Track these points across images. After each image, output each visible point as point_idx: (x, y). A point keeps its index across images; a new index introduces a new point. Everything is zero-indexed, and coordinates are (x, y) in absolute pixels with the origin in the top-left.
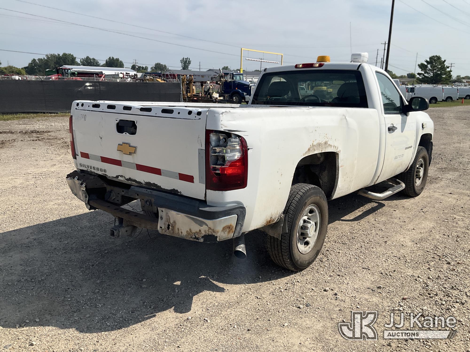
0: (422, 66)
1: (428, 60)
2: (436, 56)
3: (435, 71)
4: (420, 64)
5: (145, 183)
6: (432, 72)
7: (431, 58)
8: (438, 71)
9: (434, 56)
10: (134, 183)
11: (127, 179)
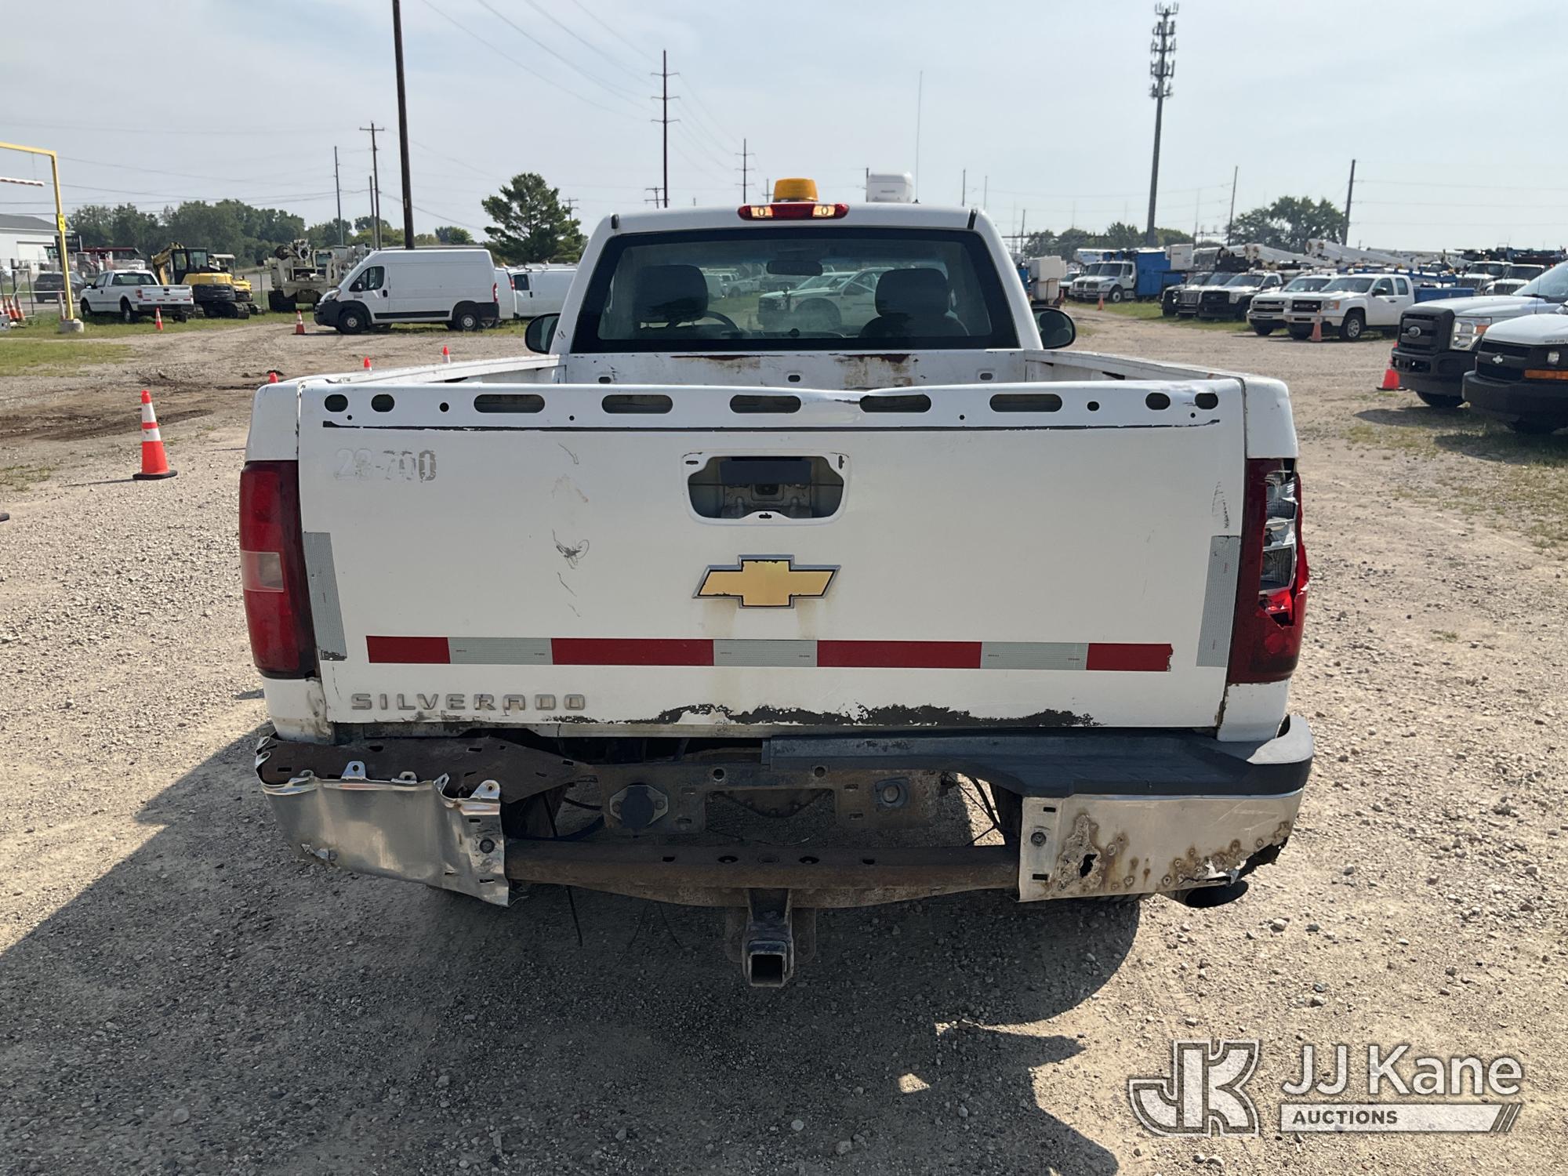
0: (495, 207)
1: (511, 188)
2: (530, 175)
3: (534, 222)
4: (487, 199)
5: (866, 715)
6: (526, 226)
7: (515, 182)
8: (543, 221)
9: (524, 176)
10: (795, 723)
11: (744, 718)
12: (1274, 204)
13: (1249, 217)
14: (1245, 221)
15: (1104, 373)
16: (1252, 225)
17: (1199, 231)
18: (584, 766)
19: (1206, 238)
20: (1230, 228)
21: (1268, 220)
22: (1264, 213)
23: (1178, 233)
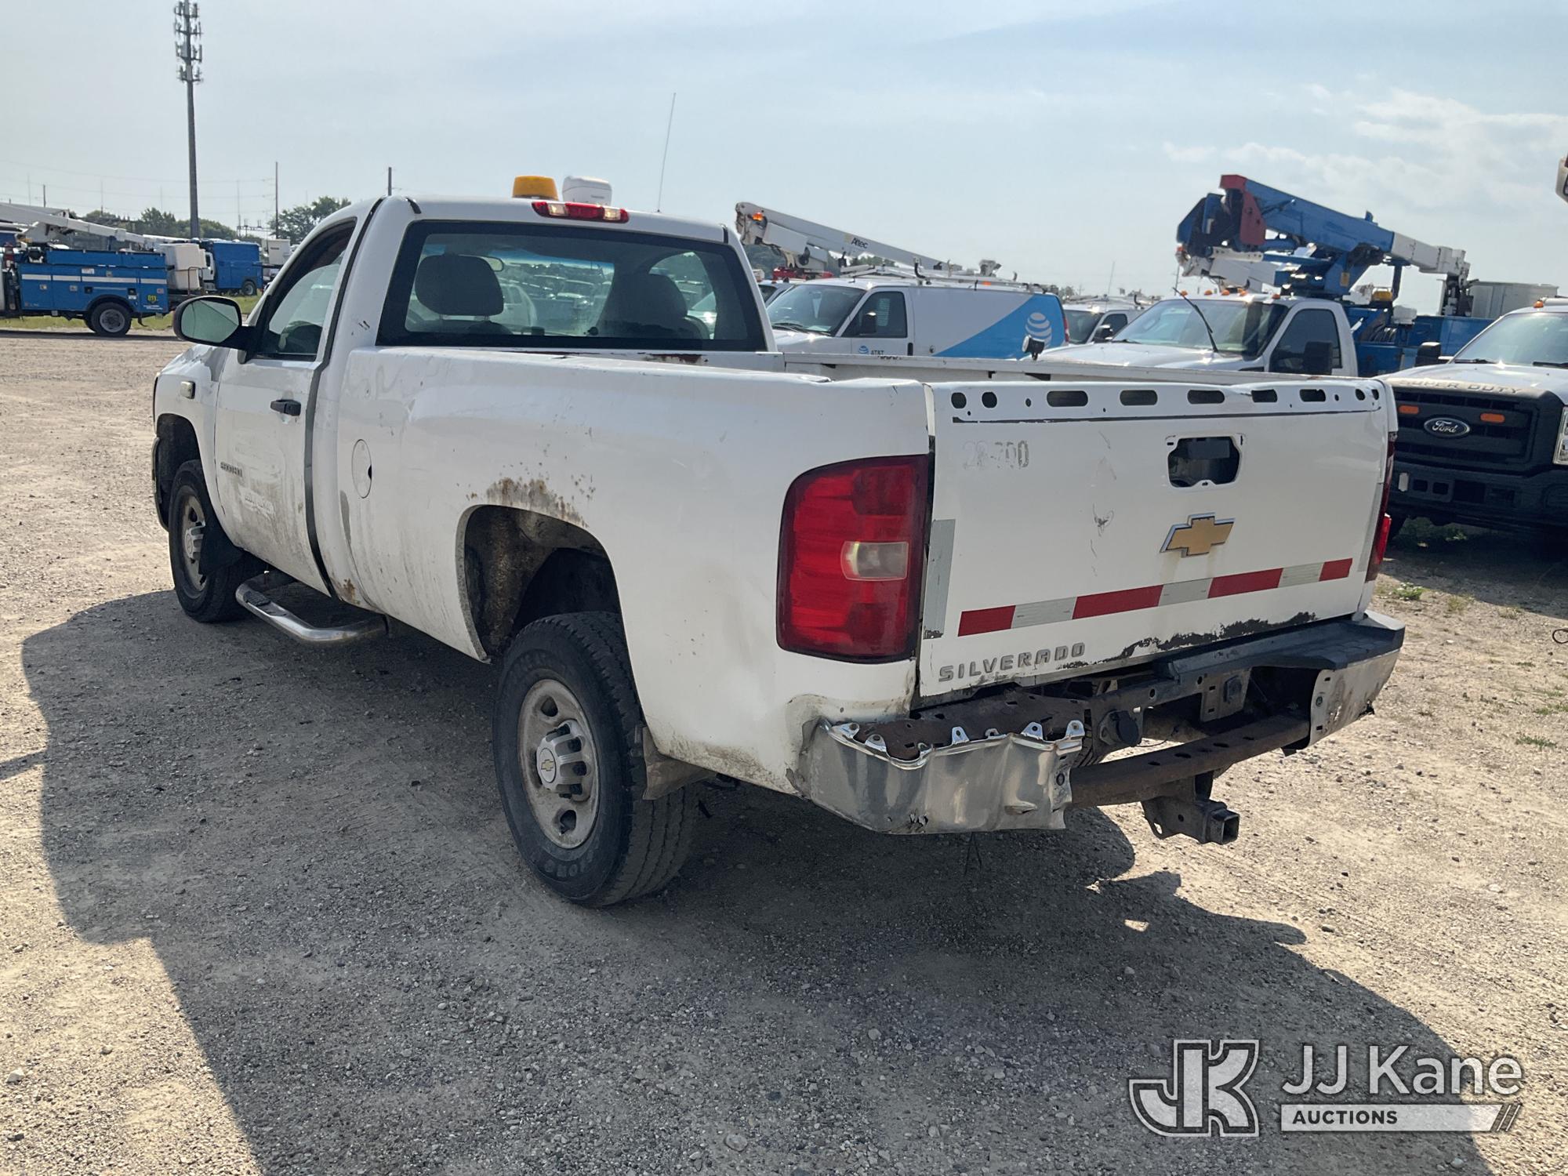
5: (1223, 633)
10: (1190, 645)
11: (1167, 645)
12: (315, 204)
13: (291, 215)
14: (288, 218)
15: (1028, 374)
16: (295, 222)
17: (242, 225)
18: (1084, 702)
19: (250, 232)
20: (275, 225)
21: (311, 219)
22: (307, 212)
23: (218, 226)
